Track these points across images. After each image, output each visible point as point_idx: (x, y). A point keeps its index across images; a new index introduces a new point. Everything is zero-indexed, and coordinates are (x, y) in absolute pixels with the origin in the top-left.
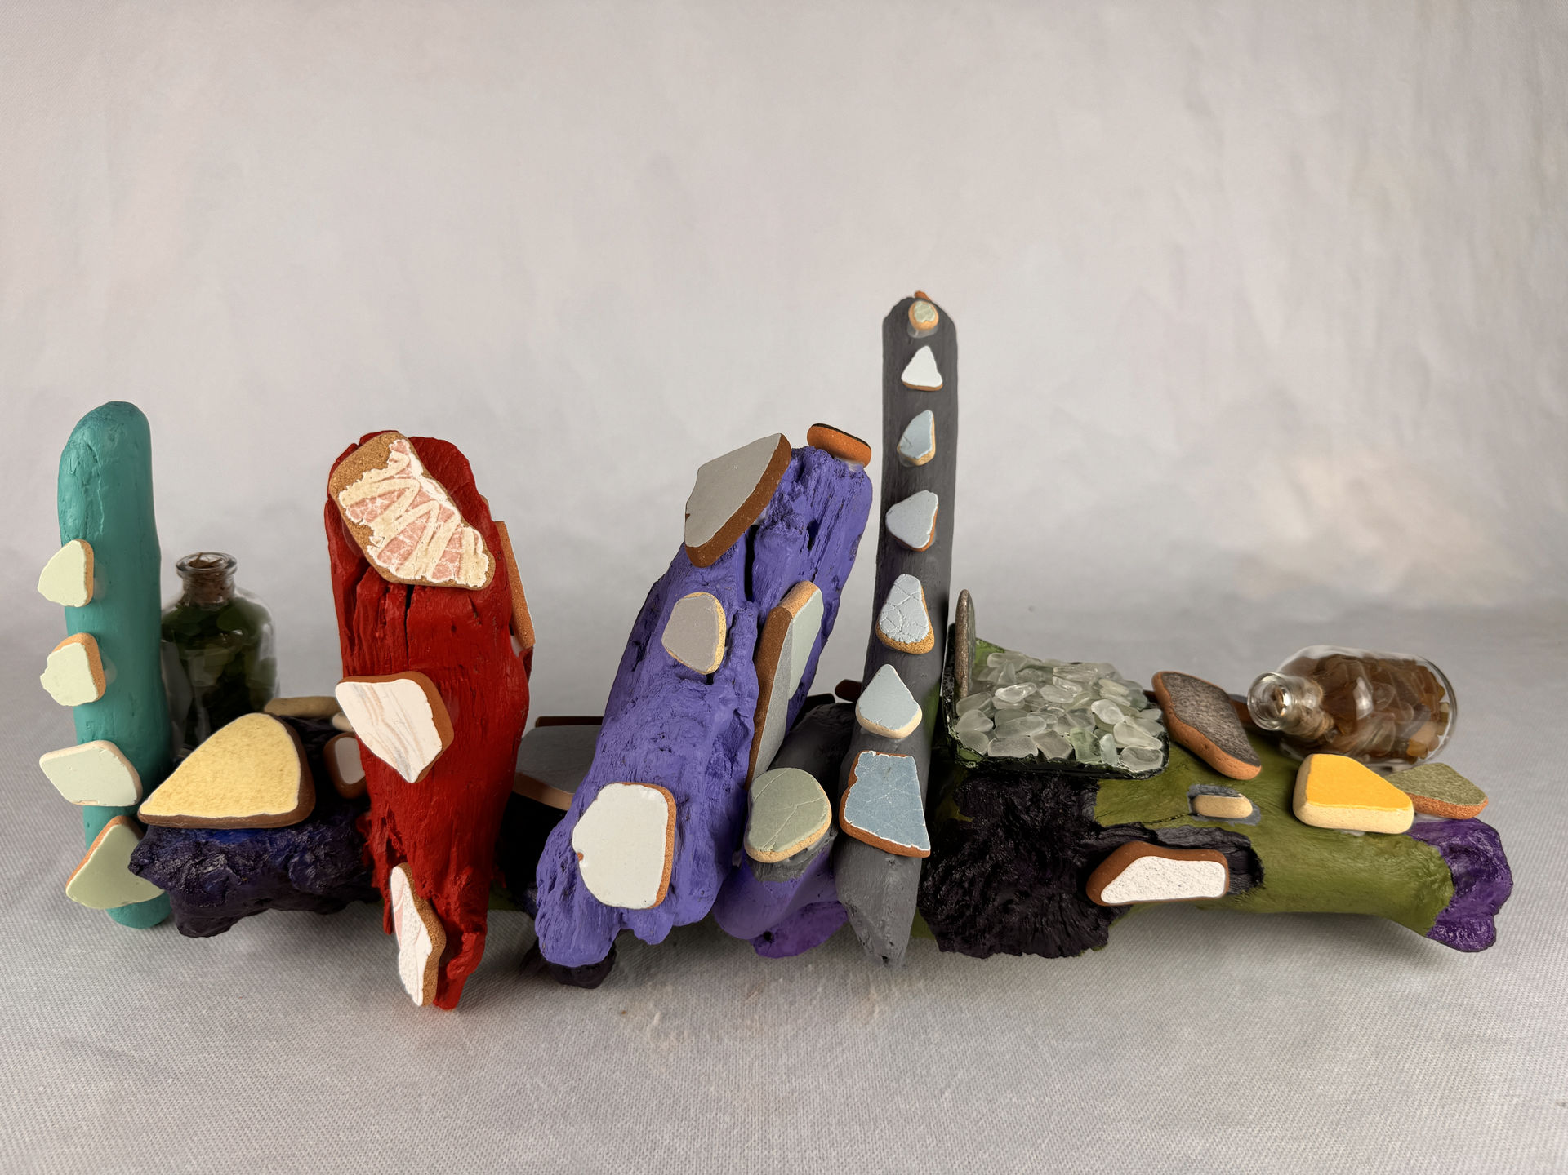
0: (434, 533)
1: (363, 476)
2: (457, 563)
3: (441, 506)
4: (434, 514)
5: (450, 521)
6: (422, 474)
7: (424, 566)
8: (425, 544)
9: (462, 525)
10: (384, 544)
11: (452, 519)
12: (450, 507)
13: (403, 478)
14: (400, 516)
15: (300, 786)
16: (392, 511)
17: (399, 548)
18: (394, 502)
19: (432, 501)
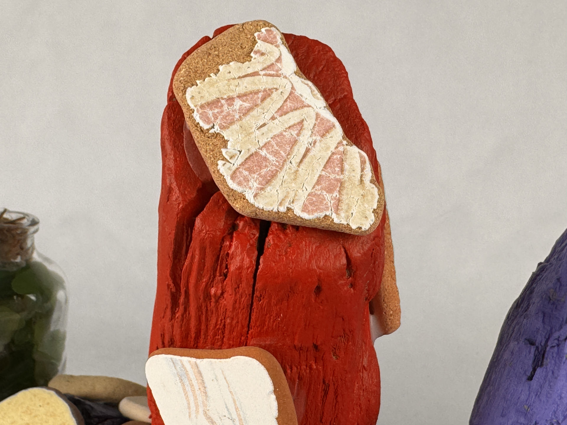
0: (308, 151)
1: (219, 70)
2: (336, 194)
3: (317, 115)
4: (309, 124)
5: (328, 136)
6: (295, 73)
7: (292, 194)
8: (294, 164)
9: (345, 142)
10: (240, 160)
11: (332, 133)
13: (272, 76)
14: (264, 125)
16: (253, 116)
17: (260, 167)
18: (257, 105)
19: (306, 109)
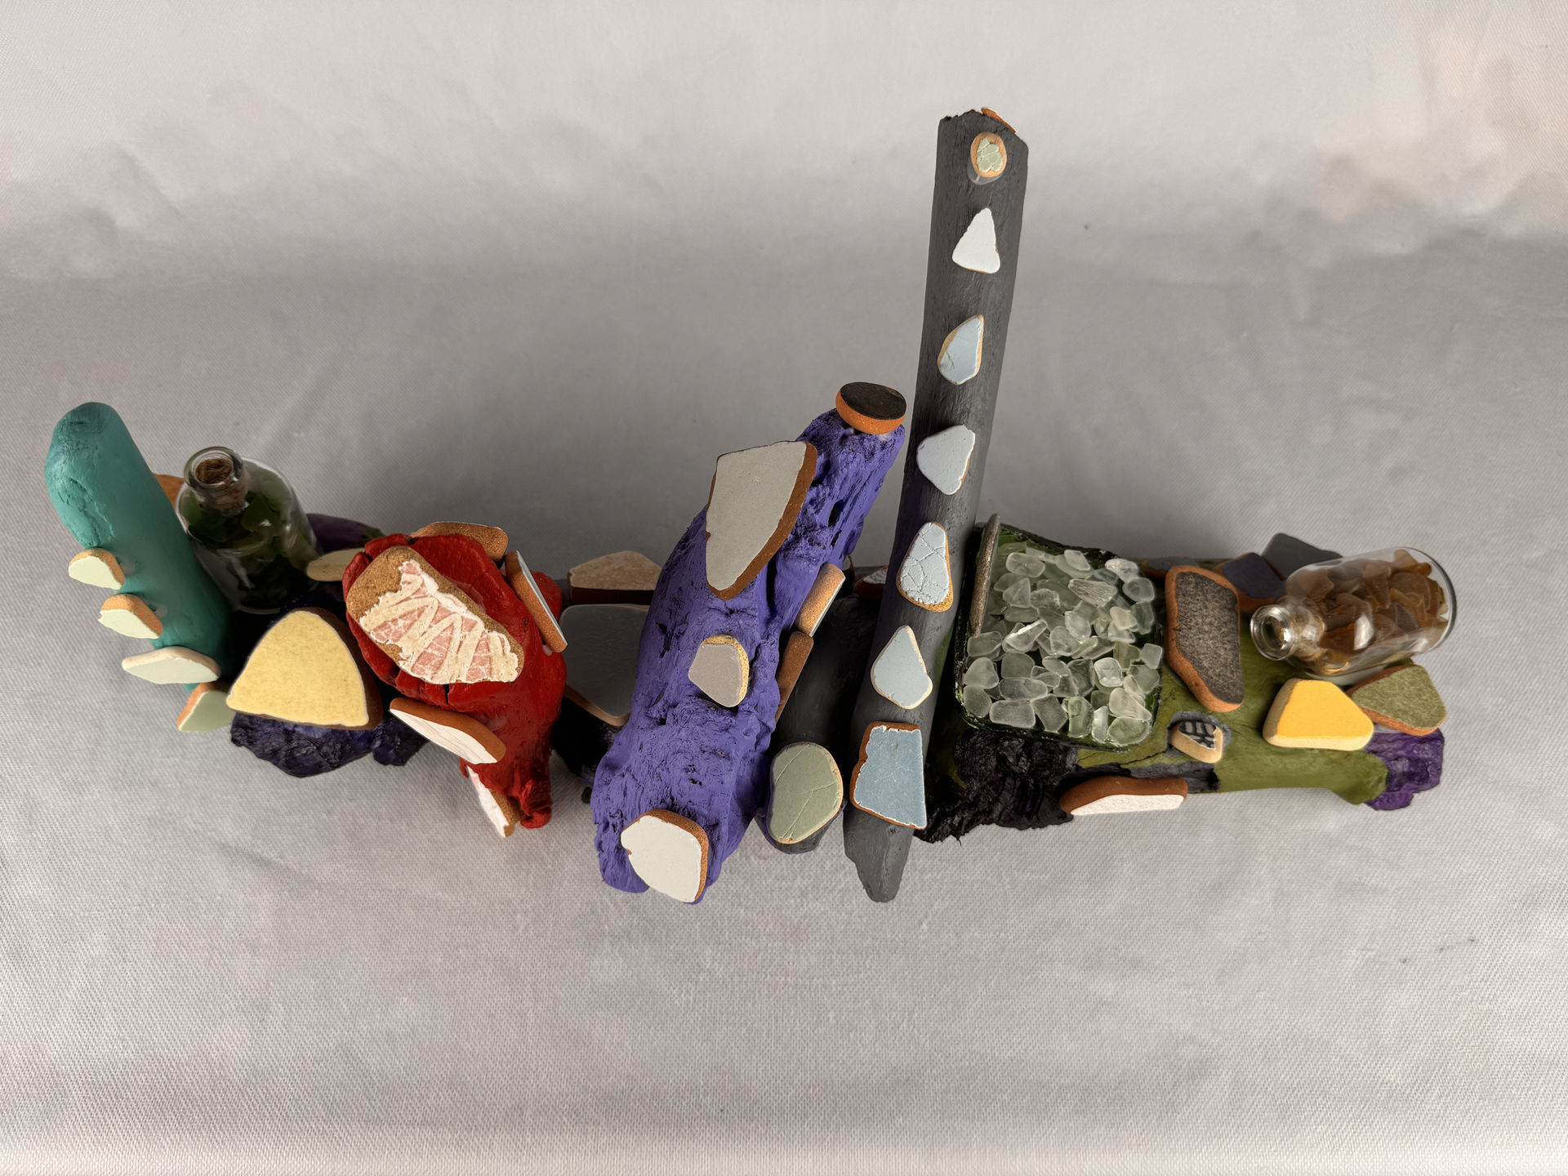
0: (461, 643)
1: (379, 600)
2: (487, 665)
3: (463, 618)
4: (458, 625)
5: (474, 629)
6: (438, 591)
7: (457, 672)
8: (454, 654)
9: (487, 631)
10: (414, 659)
11: (476, 627)
12: (470, 616)
13: (419, 597)
14: (425, 632)
15: (367, 699)
16: (415, 629)
17: (430, 661)
18: (416, 621)
19: (452, 616)
